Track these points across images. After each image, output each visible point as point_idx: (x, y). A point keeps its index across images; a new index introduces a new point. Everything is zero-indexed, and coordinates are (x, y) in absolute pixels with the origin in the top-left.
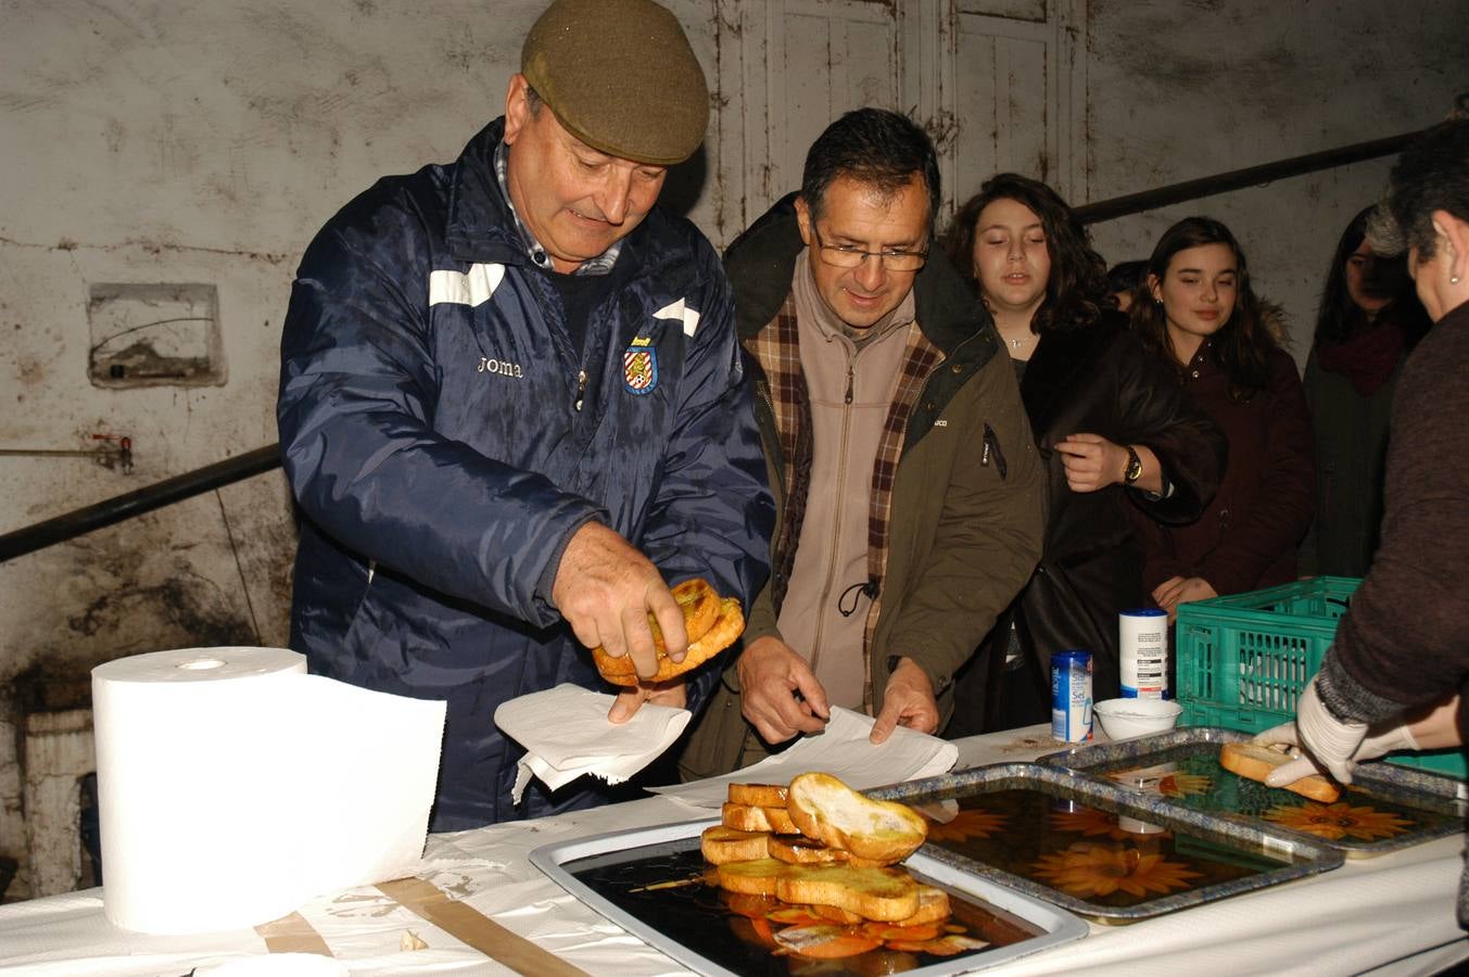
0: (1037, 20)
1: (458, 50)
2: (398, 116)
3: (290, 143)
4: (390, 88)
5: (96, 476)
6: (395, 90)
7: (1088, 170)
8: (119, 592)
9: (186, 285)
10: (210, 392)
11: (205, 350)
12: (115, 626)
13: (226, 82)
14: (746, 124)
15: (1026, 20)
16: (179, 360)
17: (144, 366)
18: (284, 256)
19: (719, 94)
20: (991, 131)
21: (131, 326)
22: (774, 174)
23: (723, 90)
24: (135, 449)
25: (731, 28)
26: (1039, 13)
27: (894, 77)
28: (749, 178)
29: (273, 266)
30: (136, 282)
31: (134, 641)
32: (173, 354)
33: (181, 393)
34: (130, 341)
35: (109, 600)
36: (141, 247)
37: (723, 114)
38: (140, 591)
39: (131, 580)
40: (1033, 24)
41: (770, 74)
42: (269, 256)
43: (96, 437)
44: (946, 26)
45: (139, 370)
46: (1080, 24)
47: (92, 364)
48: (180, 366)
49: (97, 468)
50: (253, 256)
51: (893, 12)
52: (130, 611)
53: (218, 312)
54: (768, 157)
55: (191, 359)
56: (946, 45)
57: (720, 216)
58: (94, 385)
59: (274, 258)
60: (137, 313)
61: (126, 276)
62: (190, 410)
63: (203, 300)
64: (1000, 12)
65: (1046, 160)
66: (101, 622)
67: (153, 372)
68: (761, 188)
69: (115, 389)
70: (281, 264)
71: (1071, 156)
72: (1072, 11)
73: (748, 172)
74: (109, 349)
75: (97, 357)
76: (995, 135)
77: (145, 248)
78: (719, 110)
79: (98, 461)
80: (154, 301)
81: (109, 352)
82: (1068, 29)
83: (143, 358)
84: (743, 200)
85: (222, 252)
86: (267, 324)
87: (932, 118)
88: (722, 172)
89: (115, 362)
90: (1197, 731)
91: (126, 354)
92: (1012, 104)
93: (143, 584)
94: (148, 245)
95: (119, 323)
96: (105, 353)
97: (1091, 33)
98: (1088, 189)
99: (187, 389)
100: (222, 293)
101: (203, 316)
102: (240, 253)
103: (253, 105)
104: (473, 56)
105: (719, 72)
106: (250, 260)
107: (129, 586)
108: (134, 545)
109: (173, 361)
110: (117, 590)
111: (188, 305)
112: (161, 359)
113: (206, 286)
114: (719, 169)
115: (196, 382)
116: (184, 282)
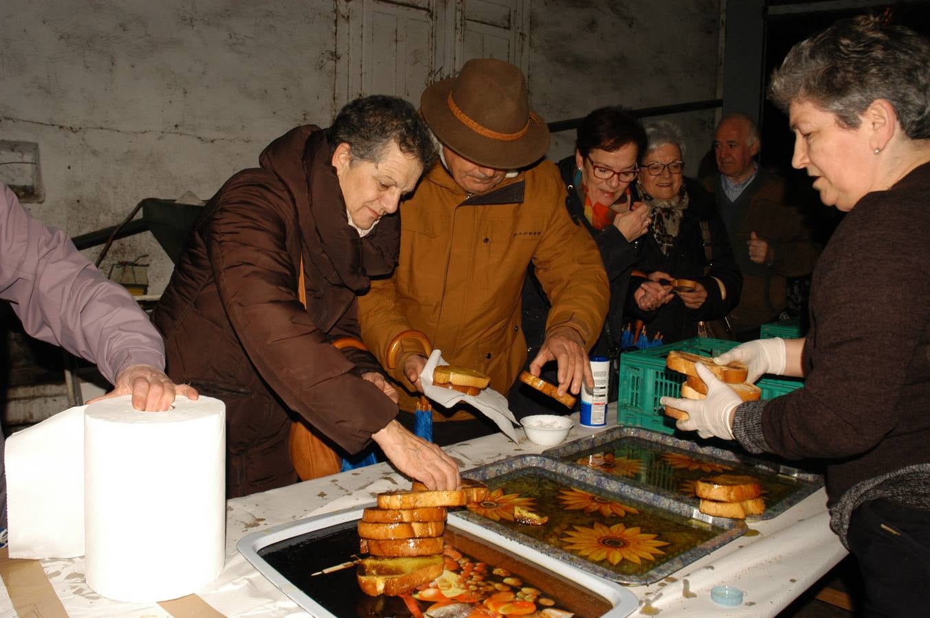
0: (505, 28)
1: (188, 16)
2: (151, 51)
3: (85, 62)
4: (146, 34)
6: (150, 36)
9: (18, 142)
10: (34, 206)
11: (31, 181)
13: (44, 22)
14: (350, 70)
15: (499, 27)
18: (80, 128)
19: (335, 52)
23: (338, 50)
25: (343, 16)
26: (506, 24)
27: (430, 51)
29: (73, 134)
32: (12, 183)
37: (337, 64)
40: (503, 30)
41: (364, 43)
42: (71, 128)
44: (459, 26)
46: (526, 32)
50: (61, 127)
51: (431, 16)
53: (39, 159)
54: (362, 89)
55: (22, 187)
56: (458, 36)
59: (74, 130)
63: (30, 151)
64: (487, 22)
70: (78, 133)
72: (523, 25)
73: (350, 96)
78: (335, 61)
82: (521, 34)
85: (41, 124)
86: (69, 168)
87: (450, 74)
88: (336, 96)
90: (625, 430)
97: (532, 37)
100: (43, 150)
101: (30, 161)
102: (53, 125)
103: (61, 37)
104: (196, 20)
105: (336, 40)
106: (59, 129)
111: (20, 154)
113: (31, 143)
114: (334, 94)
115: (25, 200)
116: (16, 140)
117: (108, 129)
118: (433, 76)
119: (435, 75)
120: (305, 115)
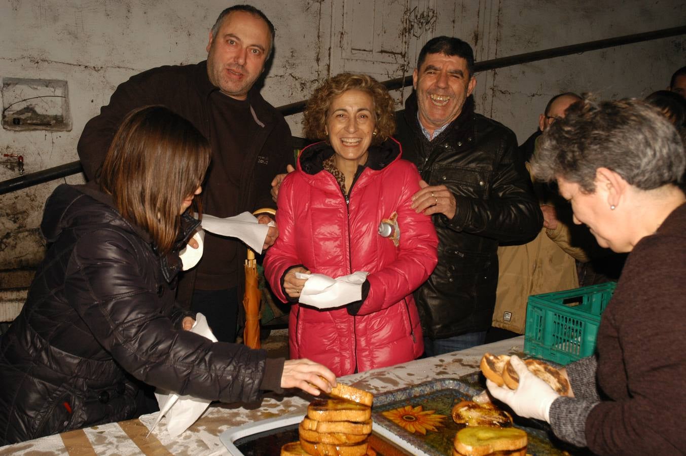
3: (106, 10)
5: (5, 174)
7: (497, 40)
8: (16, 231)
9: (52, 80)
10: (64, 134)
11: (61, 112)
12: (14, 247)
14: (334, 11)
16: (48, 116)
17: (30, 118)
18: (101, 68)
20: (452, 20)
21: (23, 99)
22: (345, 36)
24: (25, 161)
28: (333, 37)
29: (96, 72)
30: (26, 78)
31: (24, 254)
32: (45, 113)
33: (49, 134)
34: (23, 105)
35: (12, 234)
36: (29, 60)
37: (322, 5)
38: (27, 231)
39: (23, 225)
42: (94, 68)
43: (5, 155)
45: (27, 121)
47: (4, 117)
48: (48, 119)
49: (6, 170)
50: (86, 67)
52: (22, 240)
53: (68, 94)
54: (343, 28)
55: (54, 116)
57: (318, 56)
58: (4, 128)
59: (96, 69)
60: (27, 92)
61: (21, 75)
62: (53, 143)
63: (60, 87)
65: (478, 34)
66: (7, 245)
67: (34, 122)
68: (339, 43)
69: (15, 131)
70: (100, 72)
71: (489, 33)
73: (333, 35)
74: (12, 109)
75: (6, 113)
76: (454, 21)
77: (31, 61)
78: (320, 3)
79: (7, 166)
80: (35, 87)
81: (13, 111)
83: (30, 114)
84: (330, 49)
85: (70, 64)
86: (92, 102)
87: (424, 11)
89: (16, 116)
91: (21, 112)
92: (463, 7)
93: (28, 227)
94: (32, 59)
95: (17, 96)
96: (11, 111)
98: (496, 50)
99: (52, 132)
100: (71, 86)
101: (61, 95)
102: (80, 65)
106: (84, 69)
107: (21, 228)
108: (24, 208)
109: (45, 116)
110: (15, 229)
111: (53, 89)
112: (39, 115)
113: (62, 81)
114: (319, 33)
115: (56, 129)
116: (51, 79)
117: (124, 68)
118: (408, 14)
119: (410, 14)
120: (292, 52)
